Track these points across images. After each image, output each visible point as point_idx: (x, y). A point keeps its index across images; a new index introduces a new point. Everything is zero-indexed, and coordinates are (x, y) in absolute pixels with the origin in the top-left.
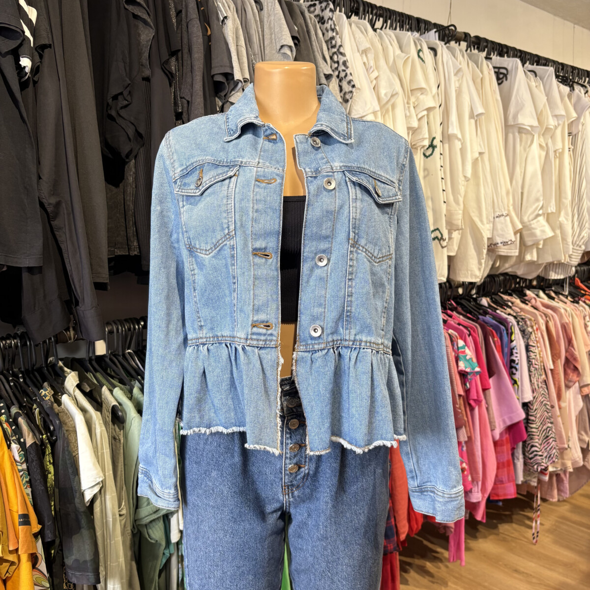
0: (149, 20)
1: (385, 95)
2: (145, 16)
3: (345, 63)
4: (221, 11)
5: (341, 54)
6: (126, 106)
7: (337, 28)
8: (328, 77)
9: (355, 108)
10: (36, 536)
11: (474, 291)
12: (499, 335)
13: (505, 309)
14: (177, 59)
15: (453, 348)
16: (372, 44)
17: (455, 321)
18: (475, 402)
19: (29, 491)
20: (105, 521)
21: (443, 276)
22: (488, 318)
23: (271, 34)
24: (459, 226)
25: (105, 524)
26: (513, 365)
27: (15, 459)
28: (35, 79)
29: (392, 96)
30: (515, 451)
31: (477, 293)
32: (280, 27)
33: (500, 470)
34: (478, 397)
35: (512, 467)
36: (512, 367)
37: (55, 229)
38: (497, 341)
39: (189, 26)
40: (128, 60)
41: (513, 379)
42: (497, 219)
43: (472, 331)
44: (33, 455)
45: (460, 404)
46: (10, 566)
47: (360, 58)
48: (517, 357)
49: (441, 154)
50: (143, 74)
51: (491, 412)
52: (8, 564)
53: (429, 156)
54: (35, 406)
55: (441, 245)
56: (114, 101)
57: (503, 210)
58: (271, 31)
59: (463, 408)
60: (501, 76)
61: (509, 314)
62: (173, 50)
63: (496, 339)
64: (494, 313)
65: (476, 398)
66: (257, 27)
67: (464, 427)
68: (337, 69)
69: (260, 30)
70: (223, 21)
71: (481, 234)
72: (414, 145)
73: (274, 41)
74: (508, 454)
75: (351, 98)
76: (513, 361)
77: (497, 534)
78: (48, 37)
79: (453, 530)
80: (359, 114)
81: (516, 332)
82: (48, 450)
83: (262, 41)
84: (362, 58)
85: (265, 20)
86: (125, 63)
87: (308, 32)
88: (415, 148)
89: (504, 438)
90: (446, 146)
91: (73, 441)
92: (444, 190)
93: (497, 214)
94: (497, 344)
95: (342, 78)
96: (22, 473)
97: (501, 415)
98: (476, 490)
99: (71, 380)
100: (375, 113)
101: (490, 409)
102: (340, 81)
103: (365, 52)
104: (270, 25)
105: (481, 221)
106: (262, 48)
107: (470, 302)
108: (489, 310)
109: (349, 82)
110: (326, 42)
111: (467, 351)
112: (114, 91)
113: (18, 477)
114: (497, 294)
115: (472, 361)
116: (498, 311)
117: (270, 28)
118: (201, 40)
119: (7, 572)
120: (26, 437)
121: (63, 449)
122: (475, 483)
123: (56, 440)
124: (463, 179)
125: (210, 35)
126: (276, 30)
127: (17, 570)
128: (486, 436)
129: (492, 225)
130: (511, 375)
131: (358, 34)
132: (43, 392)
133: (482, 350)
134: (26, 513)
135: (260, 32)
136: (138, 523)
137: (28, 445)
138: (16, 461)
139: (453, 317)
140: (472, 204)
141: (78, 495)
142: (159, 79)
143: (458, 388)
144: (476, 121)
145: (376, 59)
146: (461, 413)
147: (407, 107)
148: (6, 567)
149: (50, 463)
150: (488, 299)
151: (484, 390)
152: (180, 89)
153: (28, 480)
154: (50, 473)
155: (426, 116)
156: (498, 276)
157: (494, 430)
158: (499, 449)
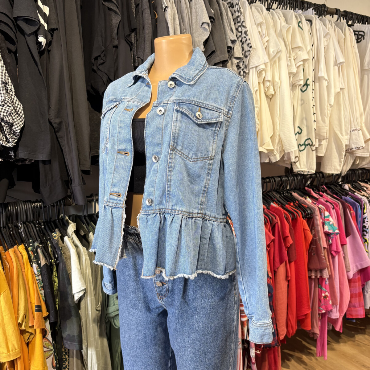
0: (118, 11)
1: (273, 52)
2: (115, 8)
3: (245, 33)
4: (164, 3)
5: (244, 26)
6: (103, 63)
7: (242, 10)
8: (233, 42)
9: (252, 61)
10: (45, 319)
11: (340, 180)
12: (355, 210)
13: (361, 192)
14: (136, 34)
15: (321, 217)
16: (266, 19)
17: (324, 199)
18: (335, 253)
19: (43, 292)
20: (87, 313)
21: (313, 170)
22: (348, 198)
23: (197, 16)
24: (324, 136)
25: (87, 315)
26: (364, 229)
27: (34, 273)
28: (49, 49)
29: (278, 52)
30: (365, 286)
31: (342, 181)
32: (202, 11)
33: (353, 299)
34: (337, 249)
35: (362, 297)
36: (363, 231)
37: (58, 138)
38: (353, 213)
39: (143, 13)
40: (104, 36)
41: (364, 239)
42: (353, 132)
43: (335, 206)
44: (45, 271)
45: (324, 254)
46: (30, 335)
47: (256, 28)
48: (367, 224)
49: (313, 90)
50: (114, 44)
51: (347, 260)
52: (29, 334)
53: (305, 91)
54: (49, 242)
55: (312, 149)
56: (96, 61)
57: (357, 126)
58: (196, 14)
59: (327, 256)
60: (360, 37)
61: (363, 196)
62: (132, 28)
63: (352, 212)
64: (353, 194)
65: (336, 250)
66: (188, 12)
67: (326, 268)
68: (240, 36)
69: (190, 13)
70: (165, 9)
71: (341, 142)
72: (294, 84)
73: (198, 20)
74: (359, 288)
75: (249, 55)
76: (365, 227)
77: (354, 341)
78: (56, 24)
79: (318, 336)
80: (255, 65)
81: (367, 207)
82: (55, 269)
83: (191, 21)
84: (258, 29)
85: (193, 7)
86: (102, 37)
87: (221, 13)
88: (295, 86)
89: (357, 278)
90: (317, 84)
91: (69, 264)
92: (314, 113)
93: (353, 129)
94: (353, 215)
95: (244, 42)
96: (38, 281)
97: (355, 262)
98: (335, 311)
99: (72, 228)
100: (265, 64)
101: (346, 258)
102: (243, 44)
103: (260, 25)
104: (196, 10)
105: (342, 134)
106: (191, 25)
107: (337, 187)
108: (349, 192)
109: (248, 45)
110: (234, 20)
111: (331, 219)
112: (95, 54)
113: (36, 284)
114: (357, 182)
115: (334, 225)
116: (356, 193)
117: (196, 12)
118: (150, 22)
119: (29, 339)
120: (41, 261)
121: (62, 269)
122: (335, 306)
123: (59, 263)
124: (329, 106)
125: (157, 18)
126: (199, 13)
127: (34, 338)
128: (343, 275)
129: (349, 136)
130: (363, 236)
131: (256, 13)
132: (54, 234)
133: (342, 219)
134: (40, 305)
135: (190, 15)
136: (108, 316)
137: (42, 265)
138: (35, 274)
139: (323, 196)
140: (336, 122)
141: (70, 296)
142: (123, 46)
143: (323, 243)
144: (339, 68)
145: (268, 29)
146: (325, 259)
147: (288, 60)
148: (28, 335)
149: (56, 277)
150: (350, 185)
151: (342, 245)
152: (137, 52)
153: (42, 285)
154: (56, 282)
155: (302, 65)
156: (358, 170)
157: (349, 271)
158: (353, 284)
